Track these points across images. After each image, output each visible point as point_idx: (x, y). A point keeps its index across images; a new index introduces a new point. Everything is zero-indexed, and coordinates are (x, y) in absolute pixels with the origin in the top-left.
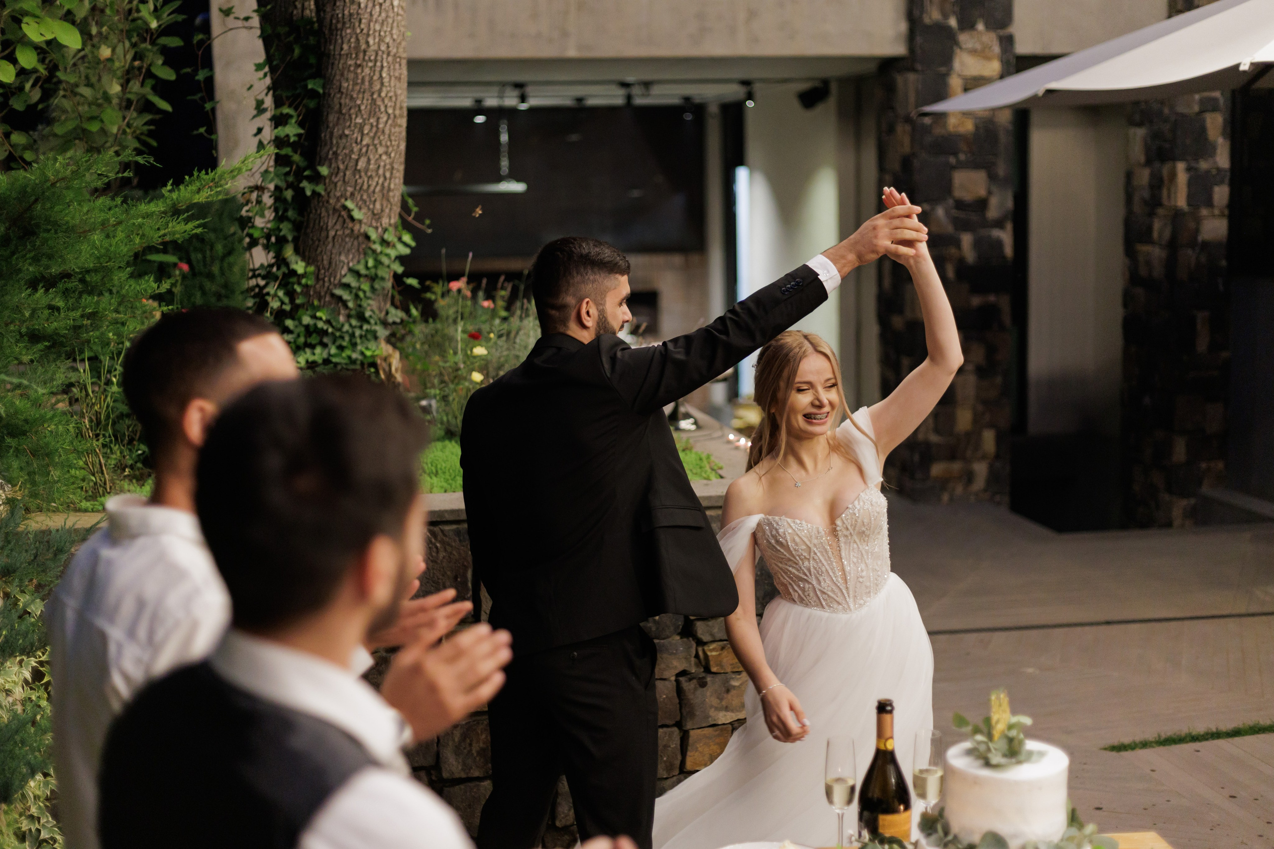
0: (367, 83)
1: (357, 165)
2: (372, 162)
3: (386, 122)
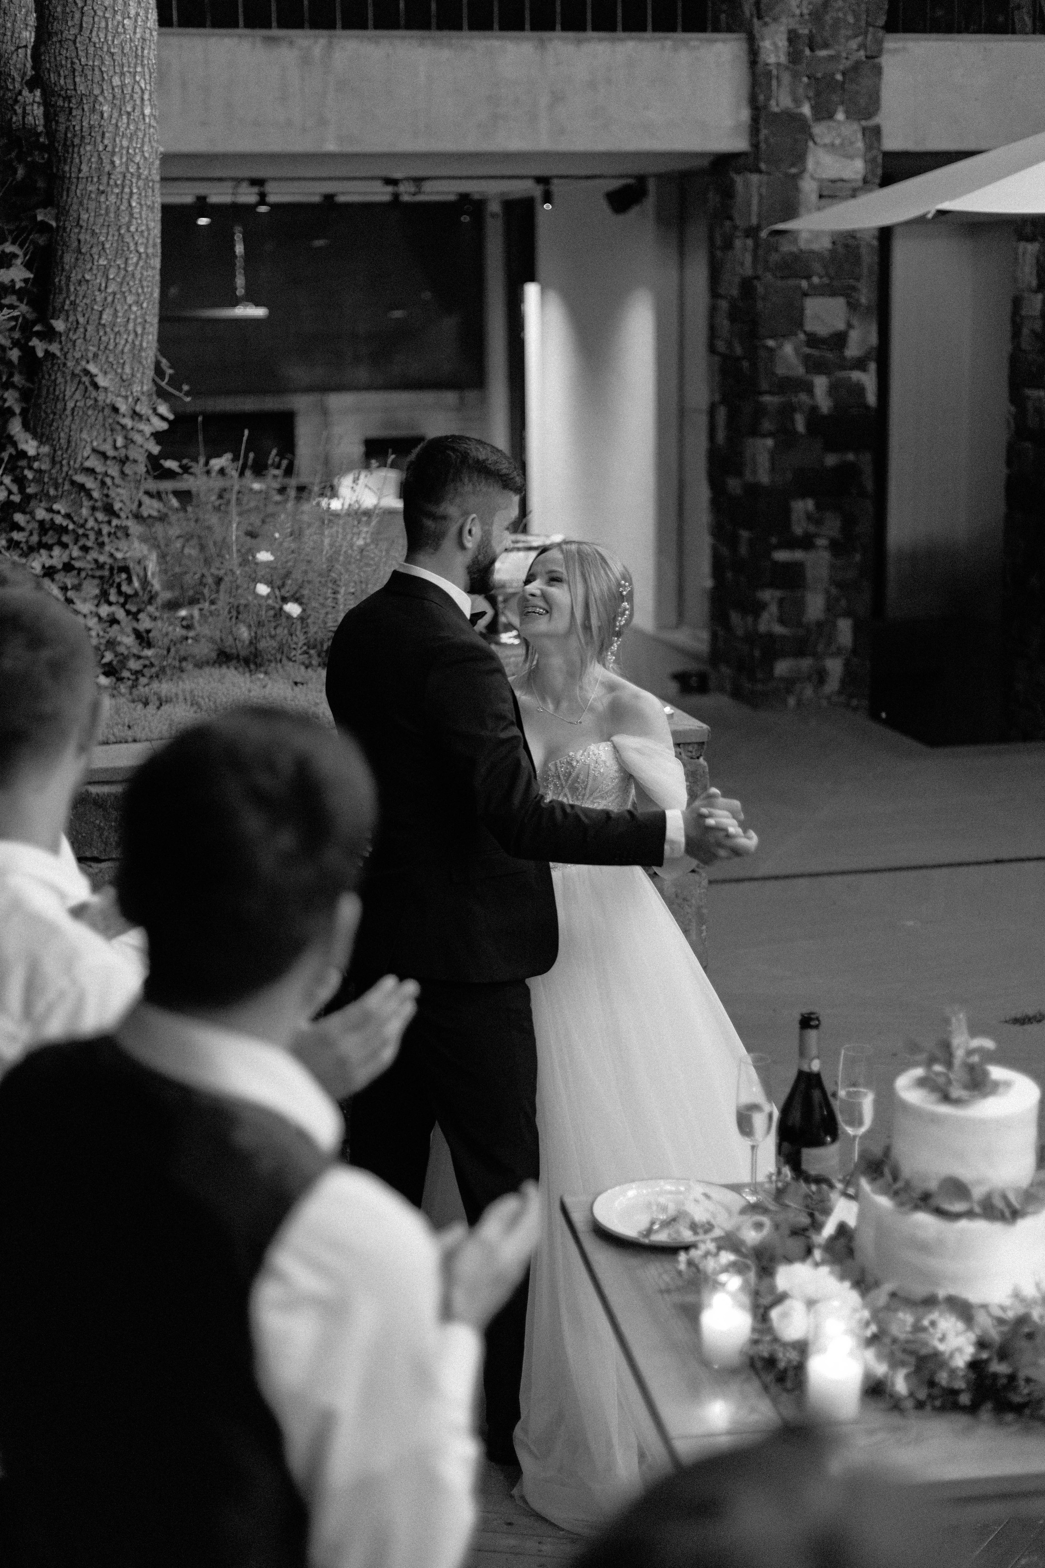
0: (112, 215)
1: (100, 318)
2: (120, 314)
3: (137, 264)
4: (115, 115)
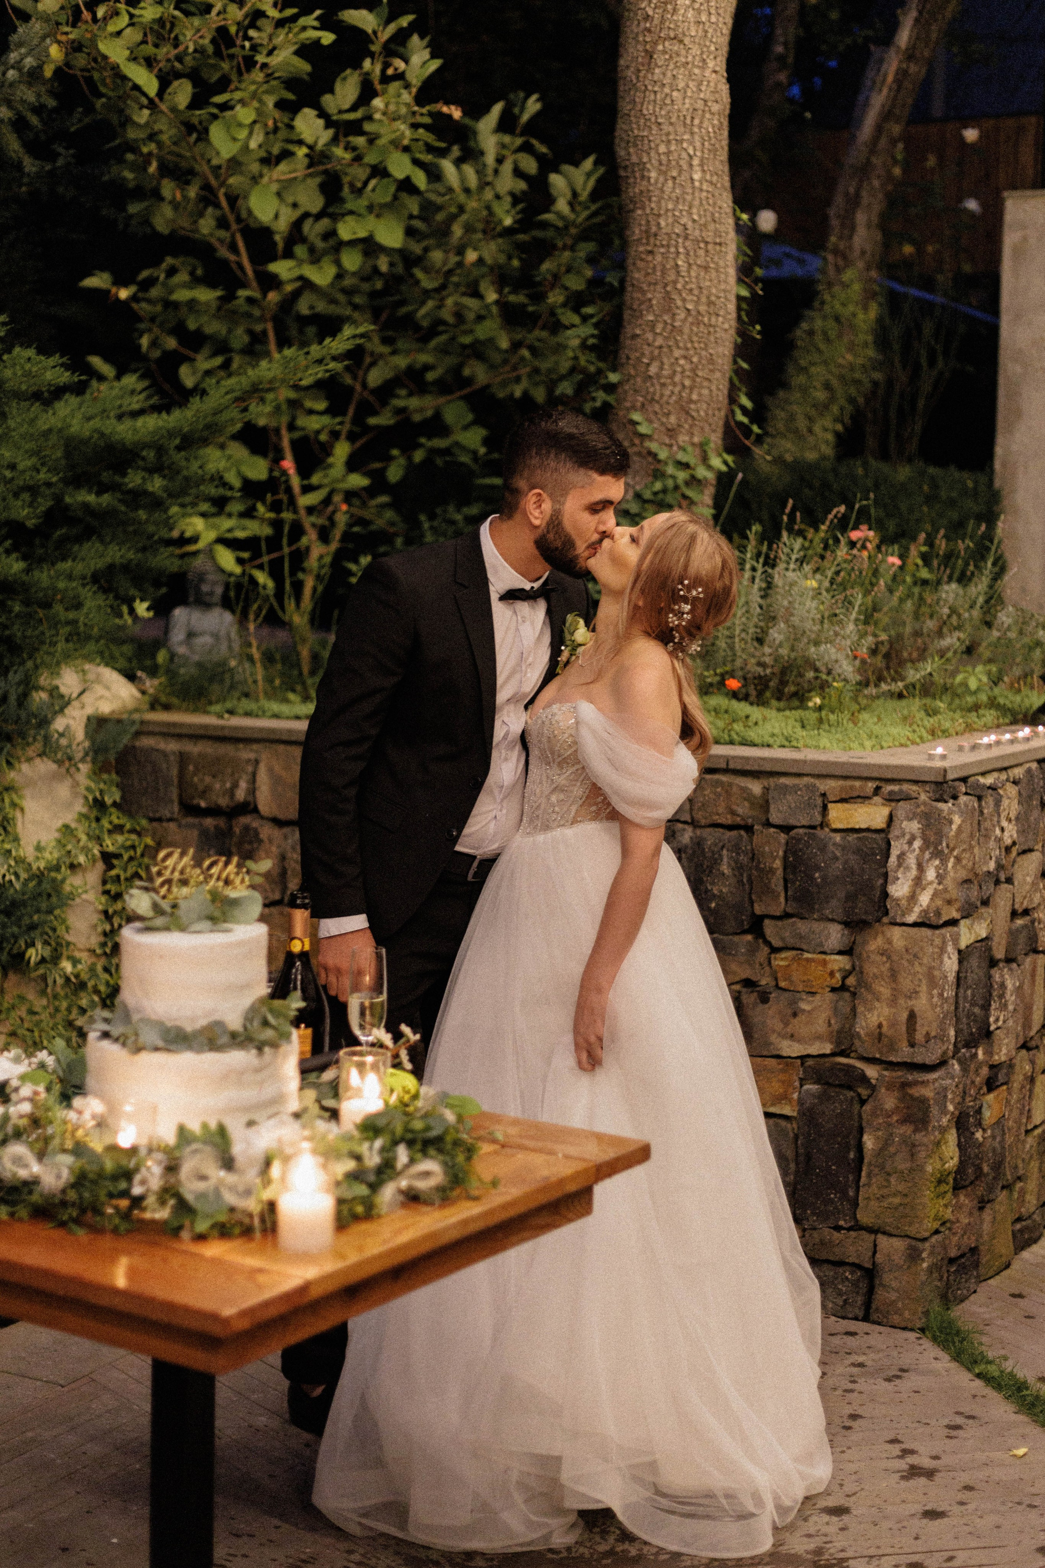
0: (658, 273)
1: (647, 370)
2: (666, 367)
4: (661, 179)
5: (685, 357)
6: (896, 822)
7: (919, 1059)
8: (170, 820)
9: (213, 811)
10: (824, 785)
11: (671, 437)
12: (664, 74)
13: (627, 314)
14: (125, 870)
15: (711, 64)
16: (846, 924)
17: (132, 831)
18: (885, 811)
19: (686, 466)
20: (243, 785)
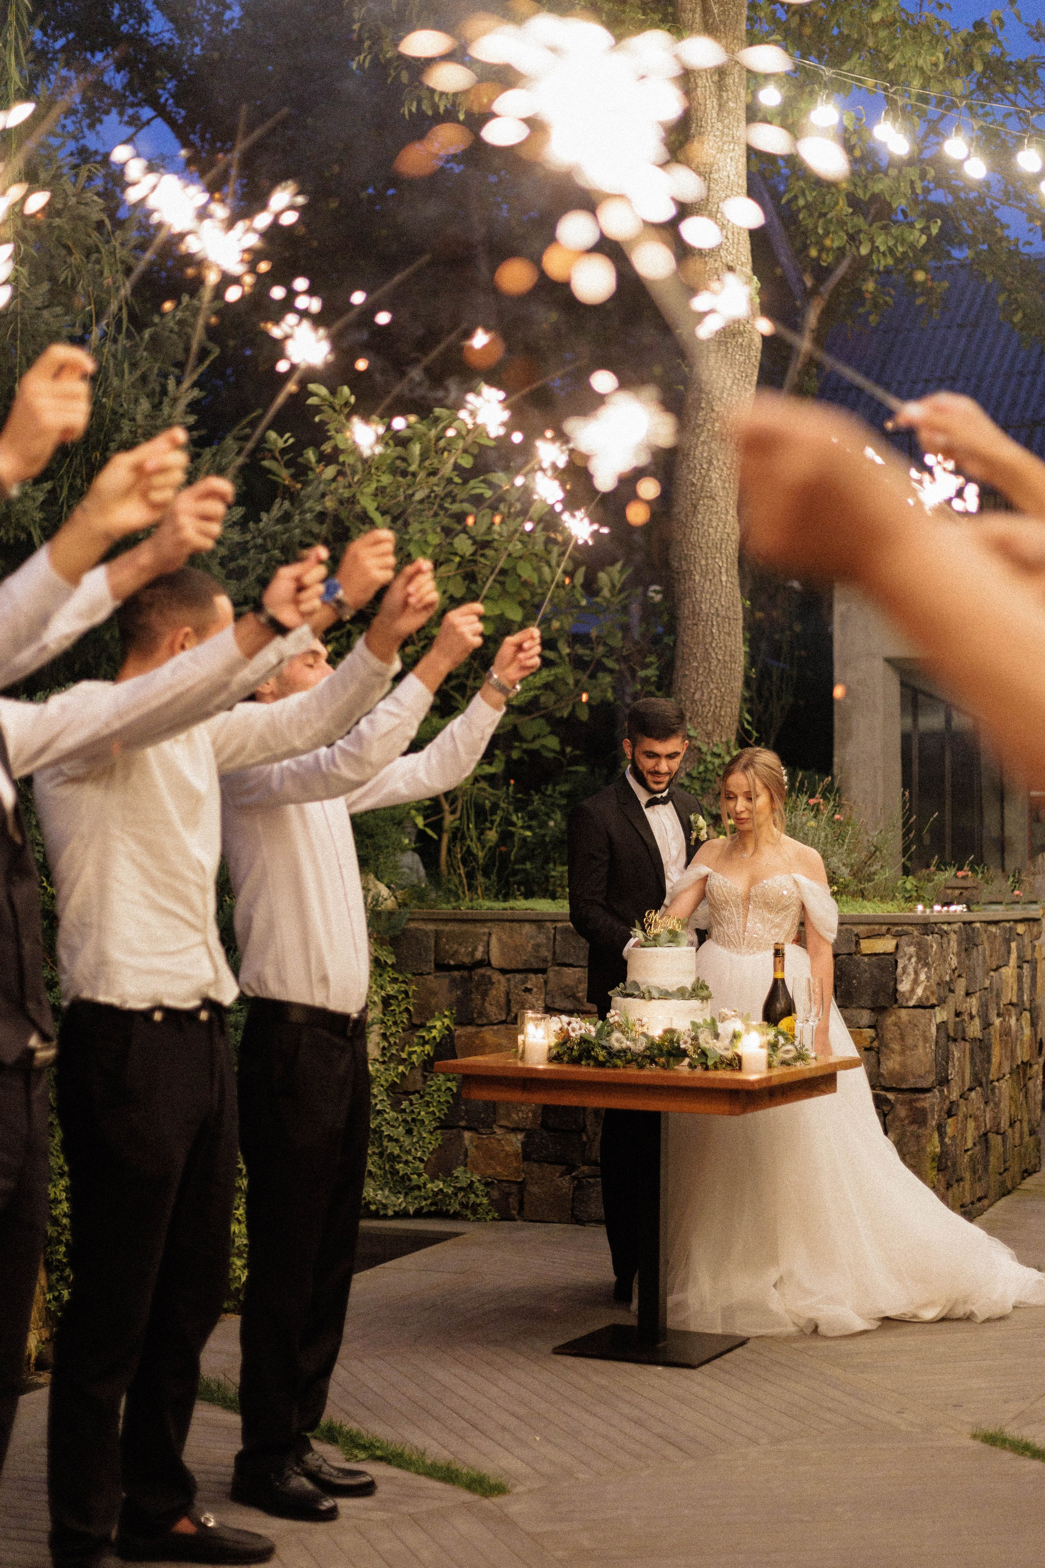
5: (717, 688)
6: (900, 949)
7: (919, 1085)
8: (429, 974)
9: (460, 967)
10: (857, 929)
11: (709, 738)
12: (704, 518)
13: (678, 663)
14: (399, 1006)
15: (731, 512)
16: (872, 1010)
17: (404, 982)
18: (894, 942)
19: (718, 756)
20: (481, 948)
